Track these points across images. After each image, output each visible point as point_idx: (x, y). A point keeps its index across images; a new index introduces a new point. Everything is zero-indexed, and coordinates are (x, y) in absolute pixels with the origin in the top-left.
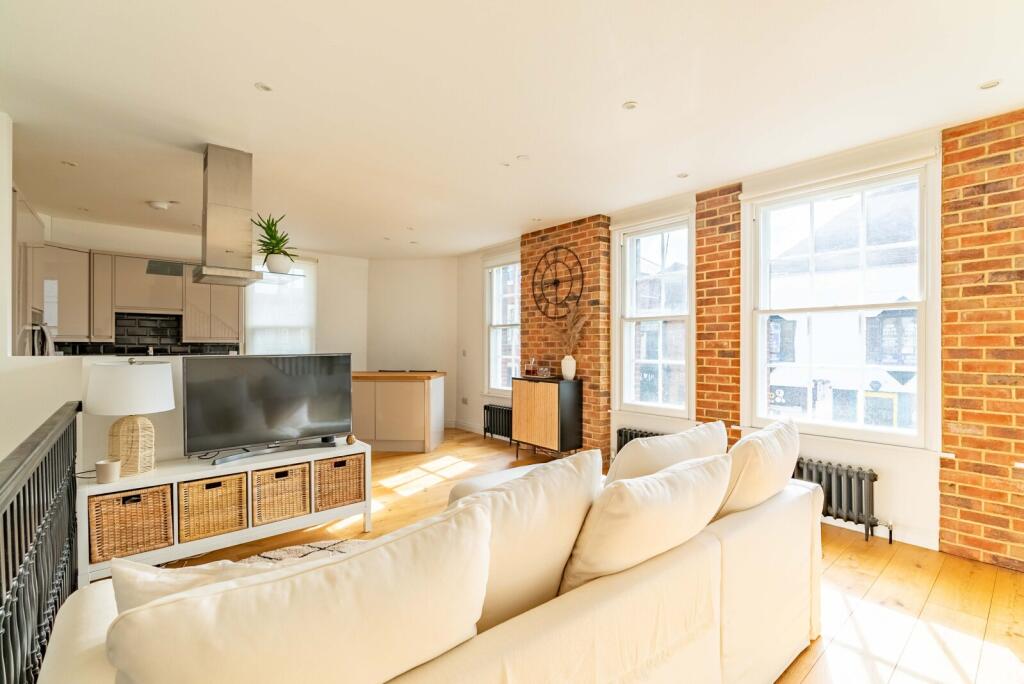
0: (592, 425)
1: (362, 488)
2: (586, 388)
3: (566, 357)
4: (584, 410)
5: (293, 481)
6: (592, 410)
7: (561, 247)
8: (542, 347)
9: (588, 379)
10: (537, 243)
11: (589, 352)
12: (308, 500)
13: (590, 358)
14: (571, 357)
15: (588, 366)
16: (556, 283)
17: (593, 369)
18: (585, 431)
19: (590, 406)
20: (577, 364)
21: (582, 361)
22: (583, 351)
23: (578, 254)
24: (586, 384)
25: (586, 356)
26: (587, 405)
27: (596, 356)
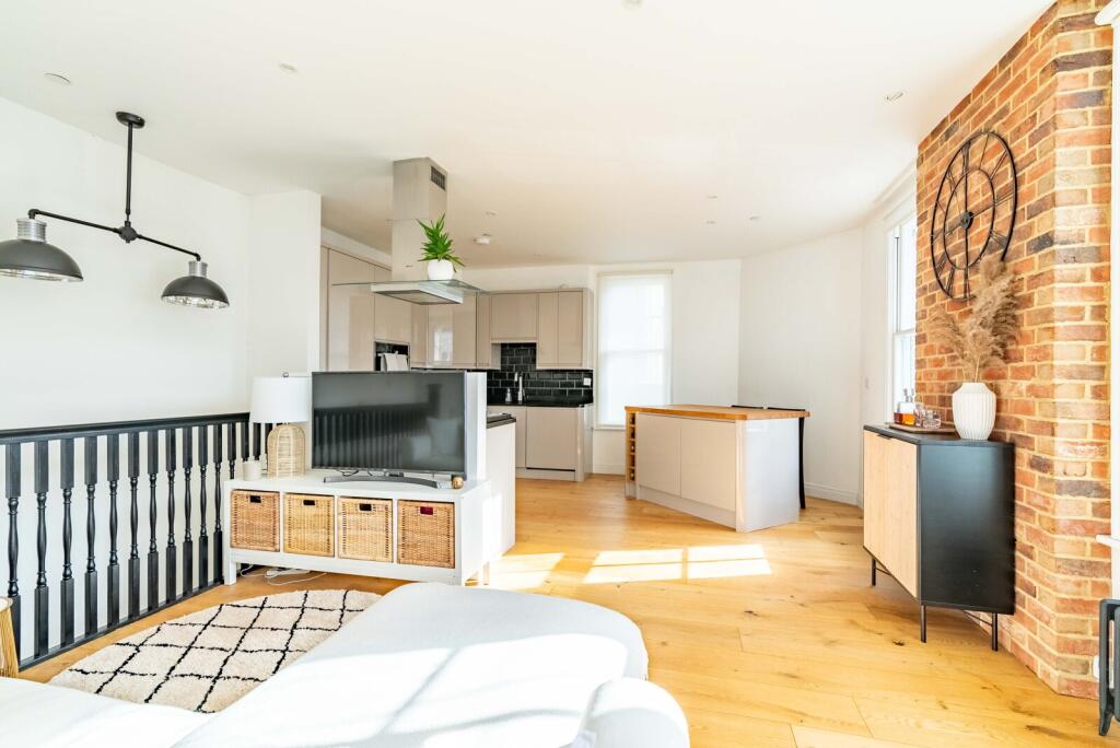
0: (1034, 564)
1: (452, 550)
2: (1022, 466)
3: (967, 386)
4: (1018, 521)
5: (374, 518)
6: (1036, 525)
7: (978, 134)
8: (946, 367)
9: (1028, 441)
10: (940, 148)
11: (1028, 372)
12: (390, 545)
13: (1030, 388)
14: (981, 386)
15: (1028, 410)
16: (969, 220)
17: (1038, 417)
18: (1022, 574)
19: (1032, 513)
20: (999, 403)
21: (1014, 396)
22: (1016, 370)
23: (1007, 134)
24: (1023, 455)
25: (1023, 384)
26: (1026, 510)
27: (1047, 383)
